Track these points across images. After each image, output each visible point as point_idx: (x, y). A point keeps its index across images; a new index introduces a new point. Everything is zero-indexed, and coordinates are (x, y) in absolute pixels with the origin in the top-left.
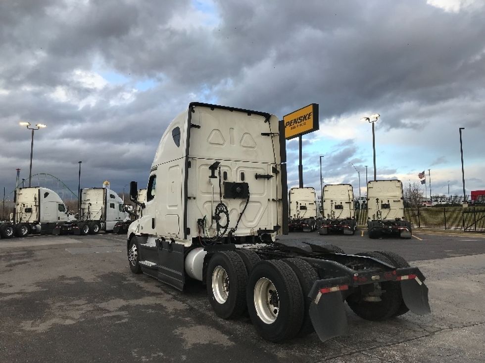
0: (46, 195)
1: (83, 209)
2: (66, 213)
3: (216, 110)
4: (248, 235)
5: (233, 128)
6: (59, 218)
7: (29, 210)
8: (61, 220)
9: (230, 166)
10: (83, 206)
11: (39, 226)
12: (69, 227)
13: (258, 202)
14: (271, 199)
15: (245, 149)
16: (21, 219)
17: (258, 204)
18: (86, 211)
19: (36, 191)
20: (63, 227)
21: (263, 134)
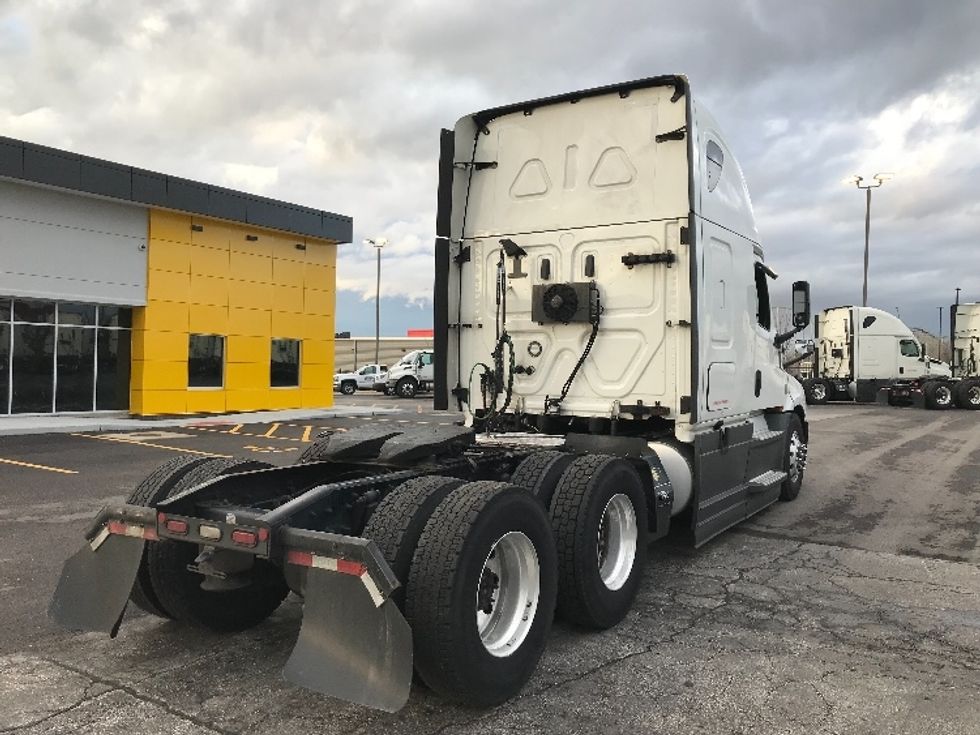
0: (869, 321)
1: (961, 351)
2: (922, 360)
3: (538, 114)
4: (604, 415)
5: (574, 146)
6: (901, 370)
7: (837, 354)
8: (906, 376)
9: (558, 245)
10: (958, 344)
11: (853, 384)
12: (904, 388)
13: (635, 330)
14: (675, 321)
15: (605, 191)
16: (826, 370)
17: (634, 336)
18: (967, 355)
19: (845, 313)
20: (894, 388)
21: (661, 138)
